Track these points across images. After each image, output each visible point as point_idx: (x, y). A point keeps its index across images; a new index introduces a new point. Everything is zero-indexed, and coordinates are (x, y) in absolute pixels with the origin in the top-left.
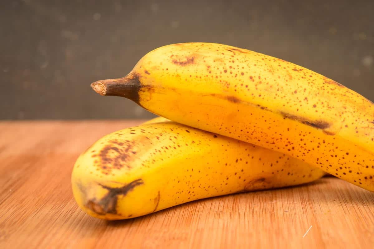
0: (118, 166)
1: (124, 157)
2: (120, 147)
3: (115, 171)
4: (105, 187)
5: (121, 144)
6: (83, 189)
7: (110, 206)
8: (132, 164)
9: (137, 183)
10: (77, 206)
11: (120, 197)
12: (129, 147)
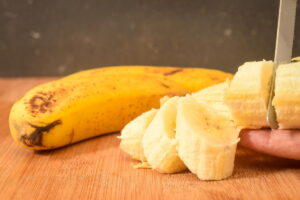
0: (43, 110)
1: (47, 104)
2: (44, 97)
3: (41, 114)
4: (33, 126)
5: (45, 94)
6: (17, 128)
7: (37, 140)
8: (53, 109)
9: (57, 123)
10: (13, 140)
11: (45, 133)
12: (51, 96)
